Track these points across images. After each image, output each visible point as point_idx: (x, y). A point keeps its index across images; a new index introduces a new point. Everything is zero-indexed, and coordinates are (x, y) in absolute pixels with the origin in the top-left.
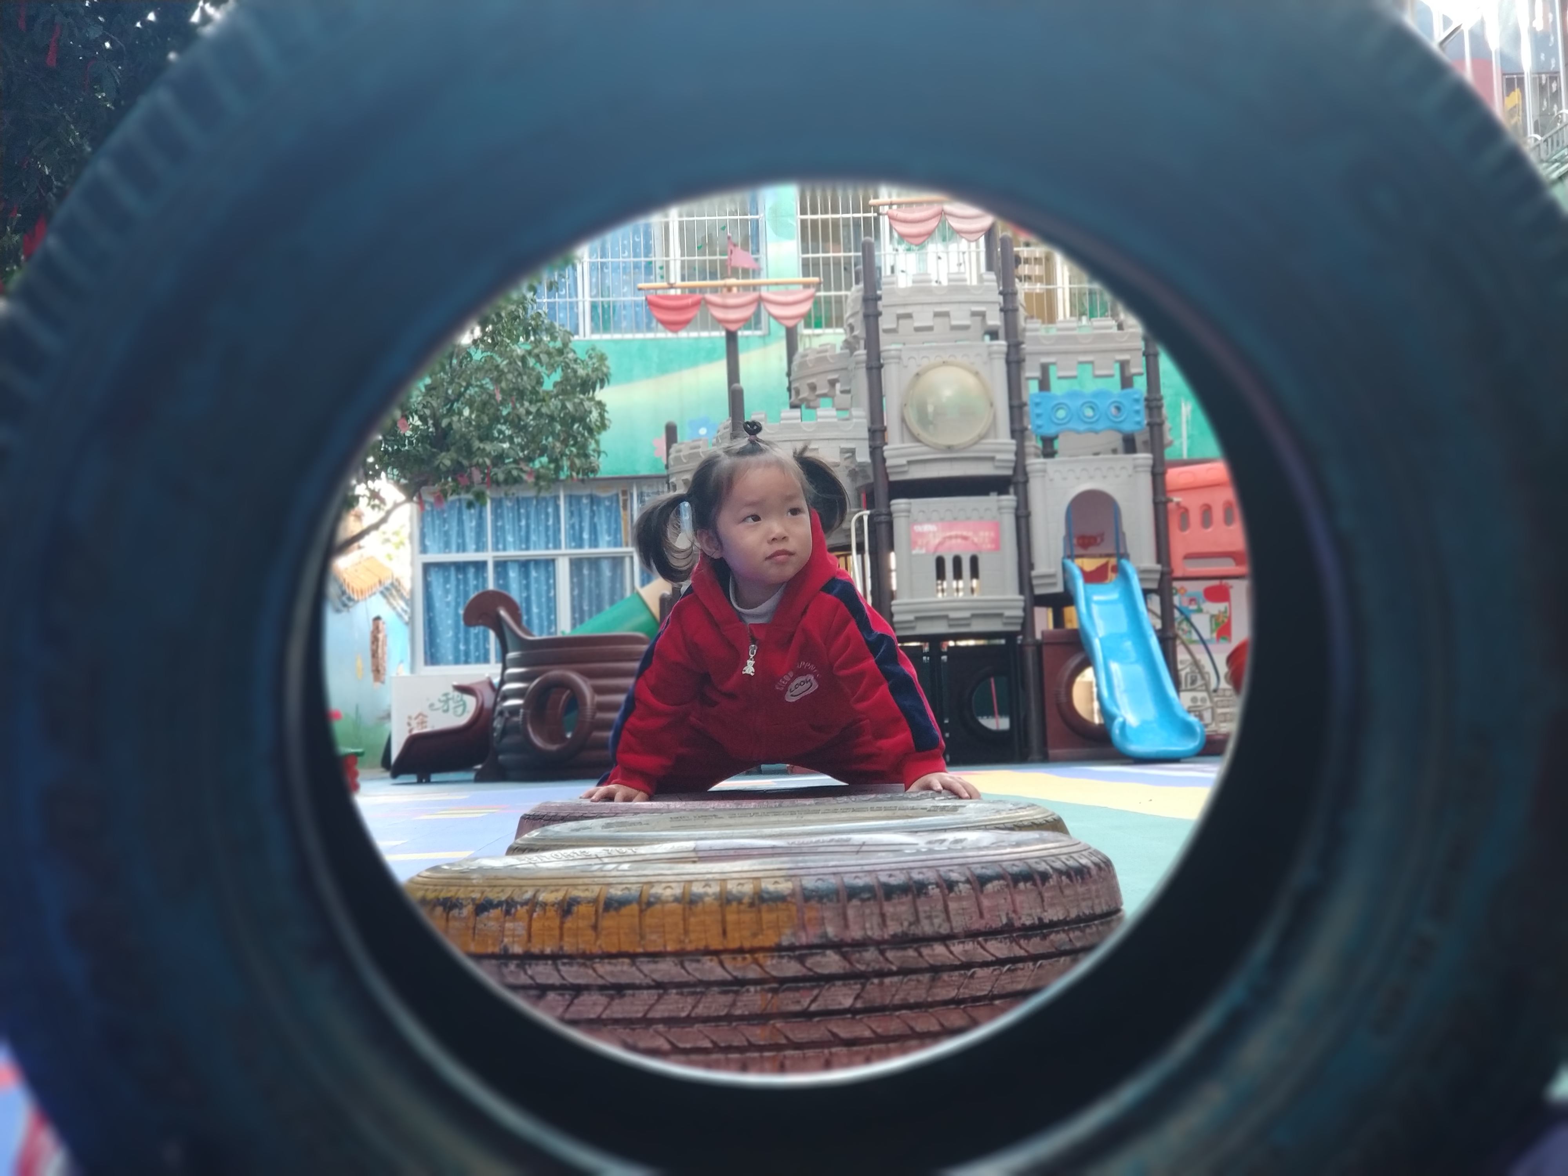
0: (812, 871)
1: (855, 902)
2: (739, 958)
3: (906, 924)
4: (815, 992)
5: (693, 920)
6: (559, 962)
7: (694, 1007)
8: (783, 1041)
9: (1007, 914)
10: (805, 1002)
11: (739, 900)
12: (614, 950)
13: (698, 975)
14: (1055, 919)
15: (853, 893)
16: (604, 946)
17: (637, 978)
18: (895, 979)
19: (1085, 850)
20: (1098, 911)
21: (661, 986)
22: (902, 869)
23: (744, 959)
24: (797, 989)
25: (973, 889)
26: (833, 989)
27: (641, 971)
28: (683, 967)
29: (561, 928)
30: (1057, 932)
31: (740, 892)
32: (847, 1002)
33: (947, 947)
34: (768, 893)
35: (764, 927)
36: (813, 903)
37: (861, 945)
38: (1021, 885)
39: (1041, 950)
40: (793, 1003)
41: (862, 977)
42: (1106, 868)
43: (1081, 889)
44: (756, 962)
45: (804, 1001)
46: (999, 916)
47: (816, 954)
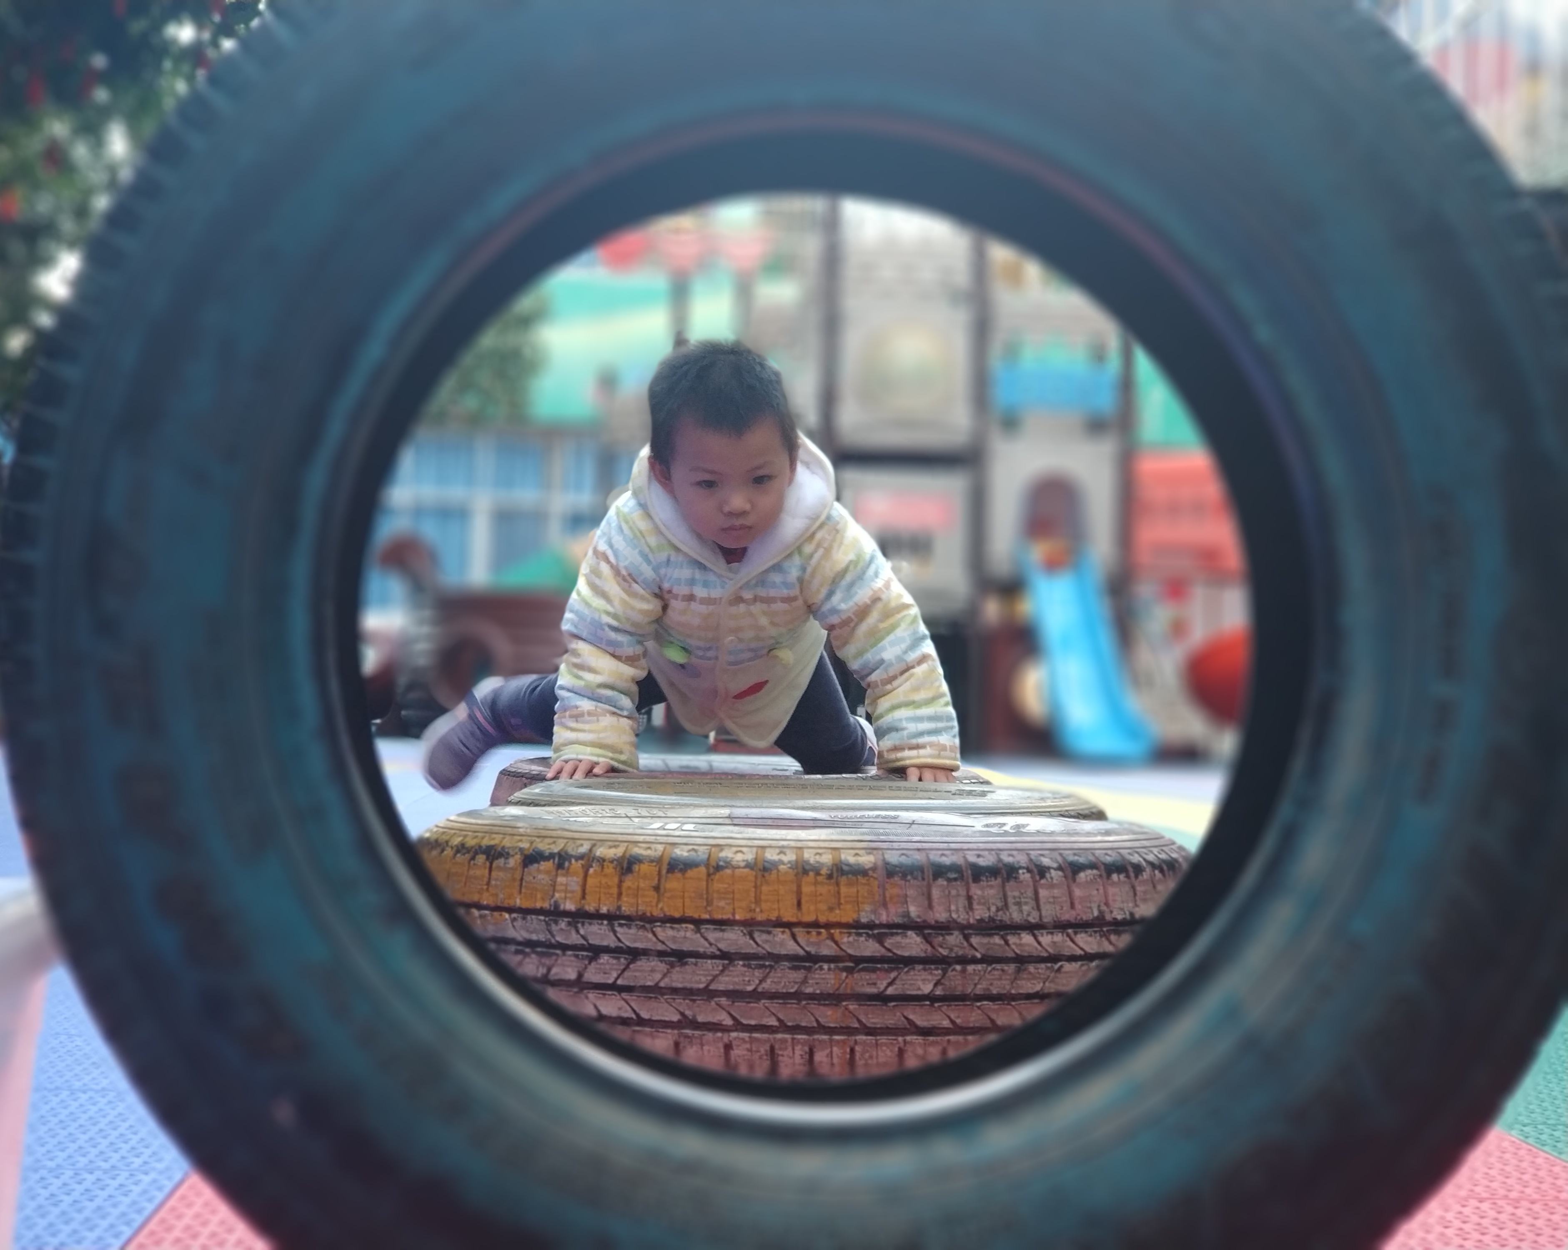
0: (896, 846)
1: (941, 882)
2: (814, 932)
3: (993, 909)
4: (893, 975)
5: (765, 889)
6: (616, 923)
8: (856, 1026)
9: (1099, 907)
10: (883, 985)
11: (816, 871)
12: (677, 915)
13: (768, 948)
14: (1146, 915)
15: (939, 872)
16: (666, 909)
17: (702, 946)
18: (979, 967)
21: (727, 957)
22: (991, 851)
23: (819, 934)
24: (874, 970)
25: (1065, 877)
26: (912, 973)
27: (706, 939)
28: (752, 938)
29: (620, 886)
31: (818, 862)
32: (927, 989)
33: (1035, 937)
34: (848, 865)
35: (842, 901)
36: (897, 879)
37: (944, 928)
38: (1114, 877)
40: (868, 984)
41: (944, 963)
44: (832, 938)
45: (880, 984)
46: (1091, 909)
47: (897, 934)
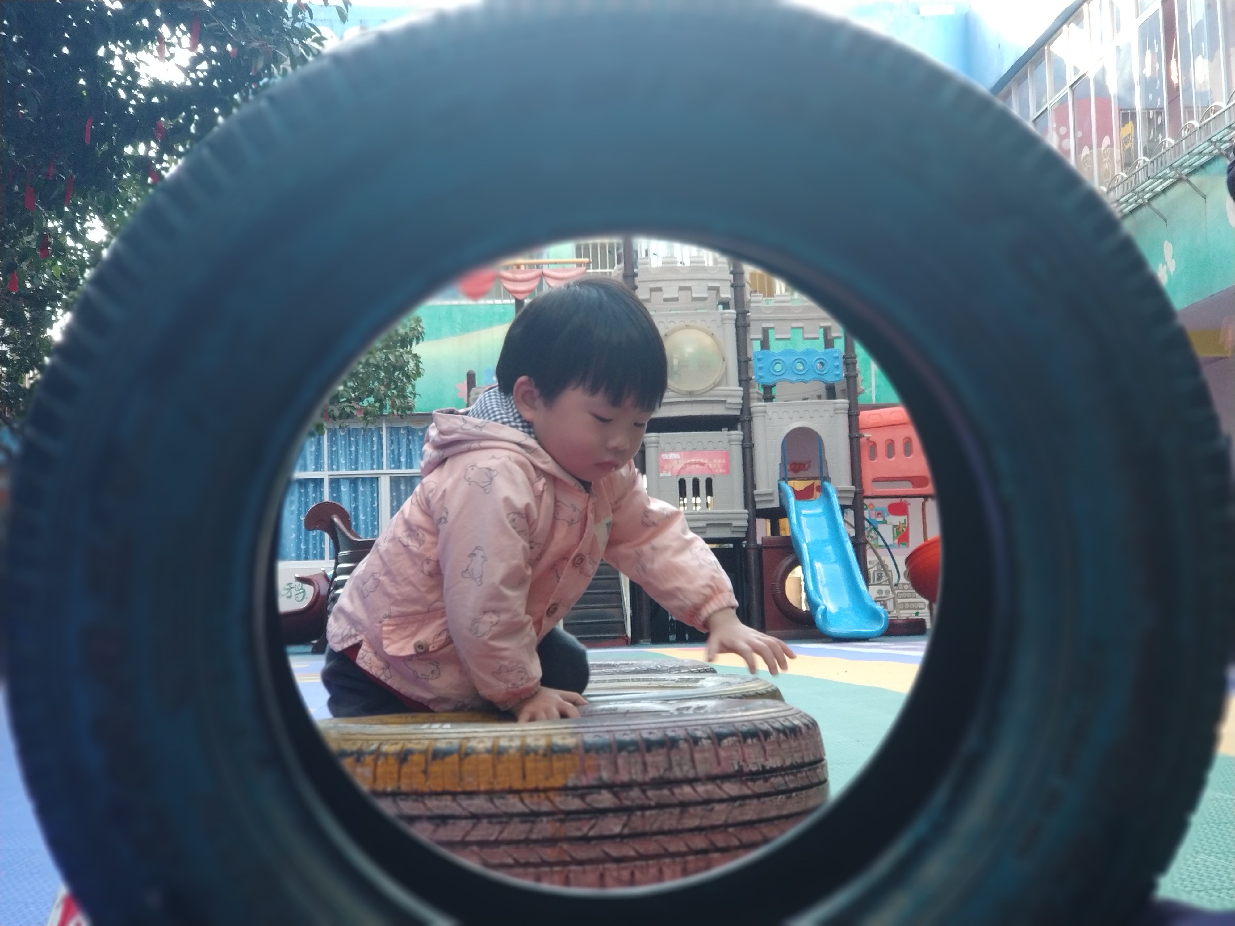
0: (591, 730)
1: (624, 754)
2: (535, 795)
3: (662, 770)
4: (593, 822)
5: (500, 767)
6: (398, 798)
7: (501, 832)
8: (568, 859)
9: (738, 763)
10: (585, 830)
11: (535, 751)
12: (439, 789)
13: (504, 809)
14: (774, 766)
15: (622, 746)
16: (432, 786)
17: (458, 811)
18: (654, 812)
19: (797, 714)
20: (807, 760)
21: (476, 817)
22: (659, 728)
23: (539, 796)
24: (579, 820)
25: (713, 743)
26: (606, 819)
27: (460, 805)
28: (492, 803)
29: (399, 772)
30: (776, 776)
31: (536, 746)
32: (617, 830)
33: (693, 788)
34: (558, 746)
35: (555, 772)
36: (592, 754)
37: (628, 786)
38: (749, 741)
39: (763, 790)
40: (576, 830)
41: (628, 810)
42: (813, 728)
43: (794, 744)
44: (548, 798)
45: (584, 828)
46: (733, 764)
47: (594, 793)
